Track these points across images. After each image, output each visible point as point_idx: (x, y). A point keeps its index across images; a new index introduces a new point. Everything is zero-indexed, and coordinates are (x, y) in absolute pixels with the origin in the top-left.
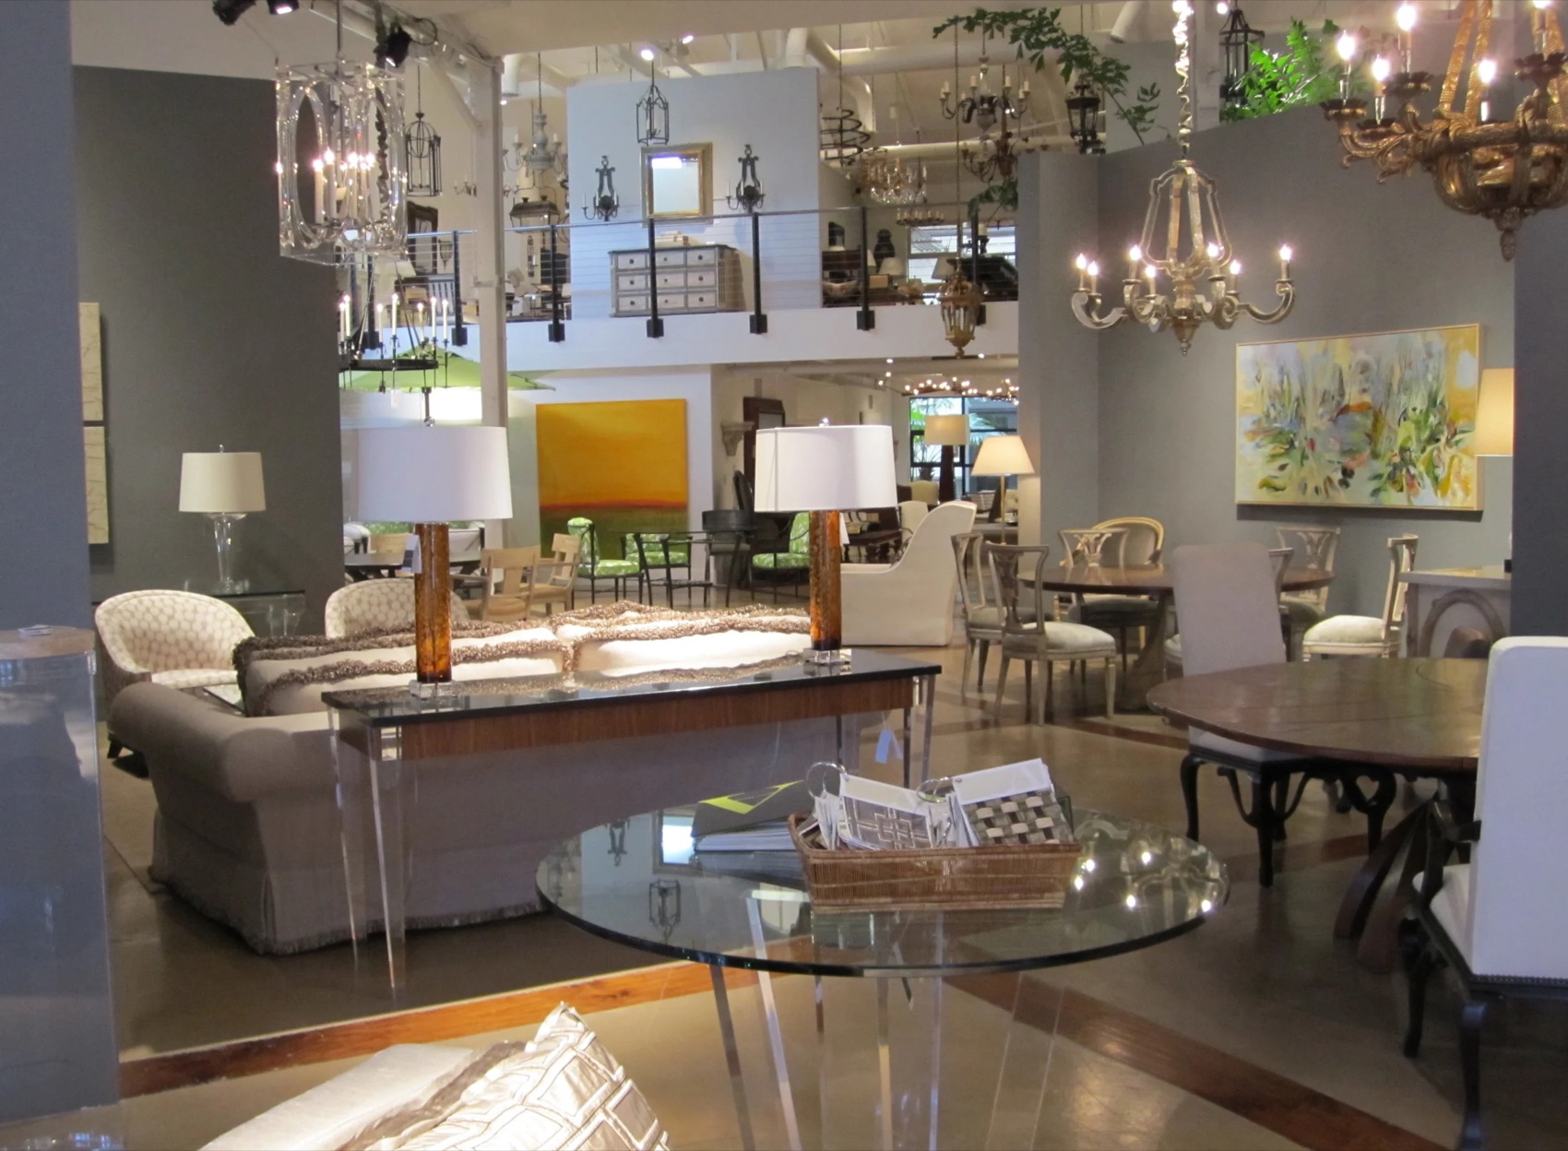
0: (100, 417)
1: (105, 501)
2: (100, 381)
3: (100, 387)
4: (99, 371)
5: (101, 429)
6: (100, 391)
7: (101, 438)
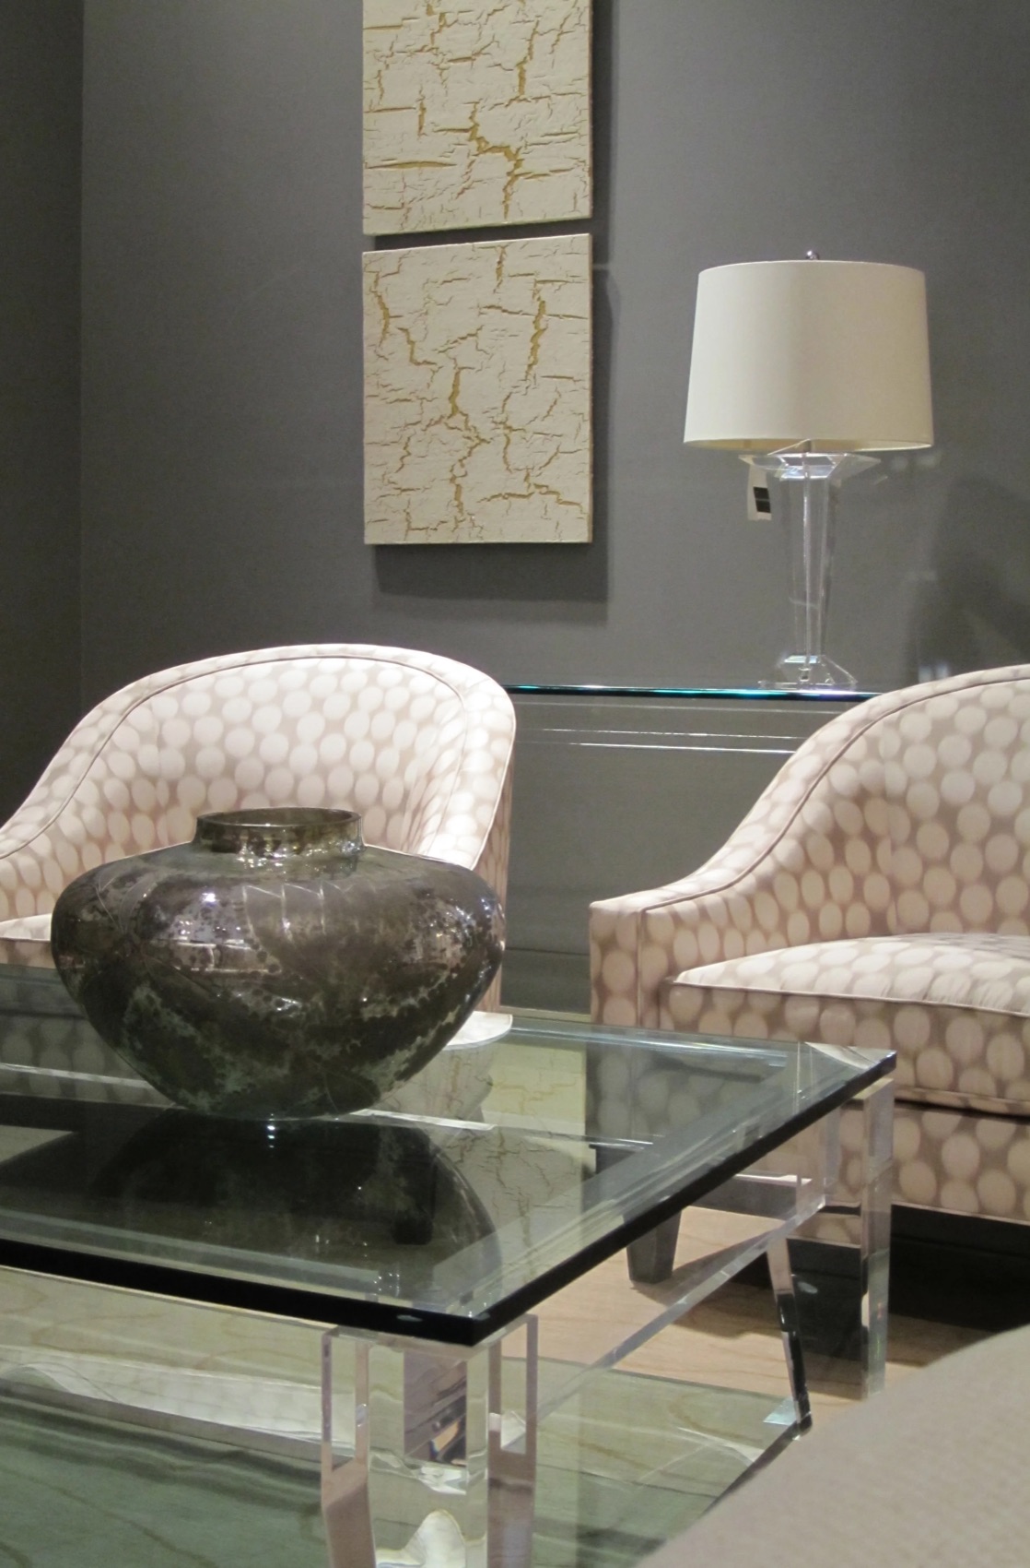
0: (584, 210)
1: (586, 429)
2: (586, 115)
3: (586, 128)
4: (584, 87)
5: (583, 240)
6: (586, 141)
7: (582, 265)
